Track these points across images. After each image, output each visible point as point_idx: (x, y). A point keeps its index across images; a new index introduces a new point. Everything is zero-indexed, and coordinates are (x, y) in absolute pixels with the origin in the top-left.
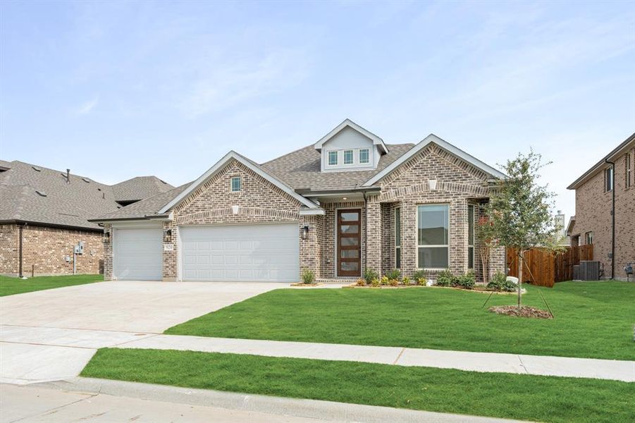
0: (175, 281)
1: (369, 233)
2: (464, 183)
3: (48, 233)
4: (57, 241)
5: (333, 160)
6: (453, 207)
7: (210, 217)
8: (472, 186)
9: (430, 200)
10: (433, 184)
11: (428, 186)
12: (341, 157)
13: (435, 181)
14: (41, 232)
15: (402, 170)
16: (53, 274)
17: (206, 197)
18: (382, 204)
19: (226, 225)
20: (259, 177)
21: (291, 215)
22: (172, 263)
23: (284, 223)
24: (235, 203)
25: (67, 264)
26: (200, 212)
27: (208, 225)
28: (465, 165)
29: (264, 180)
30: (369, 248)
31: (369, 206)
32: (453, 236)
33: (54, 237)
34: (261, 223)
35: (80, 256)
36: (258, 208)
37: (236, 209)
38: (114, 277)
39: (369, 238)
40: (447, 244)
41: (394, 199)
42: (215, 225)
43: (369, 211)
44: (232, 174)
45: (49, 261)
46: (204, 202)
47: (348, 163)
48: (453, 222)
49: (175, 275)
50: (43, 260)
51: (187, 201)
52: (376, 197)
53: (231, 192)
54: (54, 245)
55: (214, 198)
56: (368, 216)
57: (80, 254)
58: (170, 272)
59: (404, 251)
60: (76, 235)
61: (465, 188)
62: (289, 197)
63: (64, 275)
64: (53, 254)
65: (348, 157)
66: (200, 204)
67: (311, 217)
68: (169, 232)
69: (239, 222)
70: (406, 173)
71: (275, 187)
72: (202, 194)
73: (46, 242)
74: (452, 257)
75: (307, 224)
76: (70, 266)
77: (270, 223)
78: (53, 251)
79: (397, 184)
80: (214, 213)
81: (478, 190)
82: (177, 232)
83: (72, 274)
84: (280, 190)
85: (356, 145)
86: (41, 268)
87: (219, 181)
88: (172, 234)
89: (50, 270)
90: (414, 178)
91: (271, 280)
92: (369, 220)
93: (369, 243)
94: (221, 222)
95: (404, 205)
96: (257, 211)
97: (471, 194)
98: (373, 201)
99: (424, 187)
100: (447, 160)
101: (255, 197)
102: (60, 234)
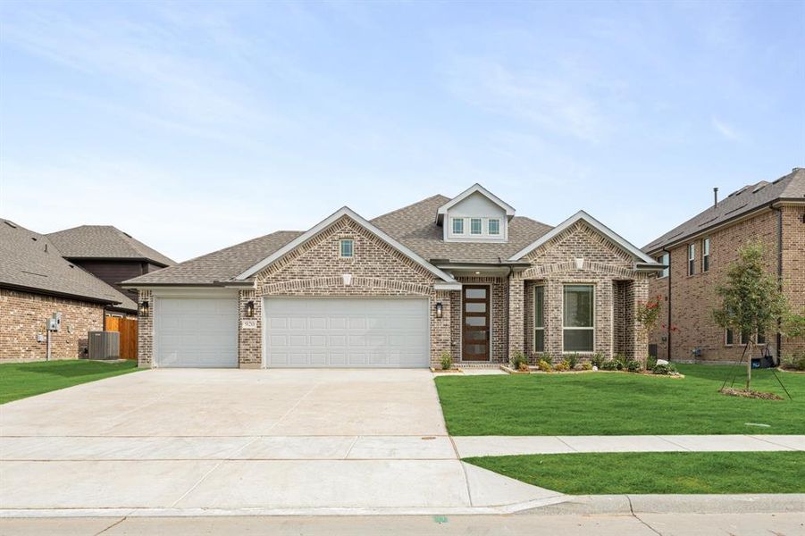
0: (259, 368)
1: (511, 313)
2: (611, 264)
3: (15, 299)
4: (26, 312)
5: (458, 228)
6: (599, 288)
7: (312, 286)
8: (618, 268)
9: (577, 280)
10: (580, 263)
11: (574, 265)
12: (467, 225)
13: (583, 260)
14: (6, 298)
15: (548, 246)
16: (20, 360)
17: (306, 261)
18: (525, 281)
19: (334, 297)
20: (380, 241)
21: (420, 289)
22: (255, 345)
23: (411, 298)
24: (347, 270)
25: (39, 345)
26: (297, 280)
27: (308, 297)
28: (612, 244)
29: (386, 245)
30: (512, 329)
31: (512, 283)
32: (599, 318)
33: (22, 305)
34: (382, 297)
35: (55, 334)
36: (378, 278)
37: (347, 279)
38: (154, 364)
39: (512, 318)
40: (592, 326)
41: (540, 276)
42: (318, 297)
43: (512, 288)
44: (343, 235)
45: (16, 341)
46: (303, 268)
47: (458, 232)
48: (600, 303)
49: (258, 360)
50: (8, 339)
51: (278, 265)
52: (520, 273)
53: (340, 257)
54: (22, 317)
55: (316, 264)
56: (512, 293)
57: (56, 331)
58: (251, 357)
59: (550, 333)
60: (50, 303)
61: (611, 269)
62: (419, 268)
63: (35, 361)
64: (21, 330)
65: (476, 227)
66: (296, 270)
67: (445, 293)
68: (251, 304)
69: (351, 295)
70: (552, 249)
71: (399, 254)
72: (299, 257)
73: (12, 313)
74: (598, 340)
75: (440, 300)
76: (43, 348)
77: (393, 297)
78: (21, 326)
79: (543, 260)
80: (316, 283)
81: (623, 272)
82: (261, 304)
83: (44, 360)
84: (406, 259)
85: (485, 214)
86: (5, 351)
87: (324, 242)
88: (255, 307)
89: (17, 353)
90: (560, 255)
91: (391, 365)
92: (511, 298)
93: (511, 323)
94: (328, 293)
95: (550, 283)
96: (376, 283)
97: (617, 276)
98: (517, 277)
99: (571, 266)
100: (594, 239)
101: (374, 266)
102: (30, 301)
